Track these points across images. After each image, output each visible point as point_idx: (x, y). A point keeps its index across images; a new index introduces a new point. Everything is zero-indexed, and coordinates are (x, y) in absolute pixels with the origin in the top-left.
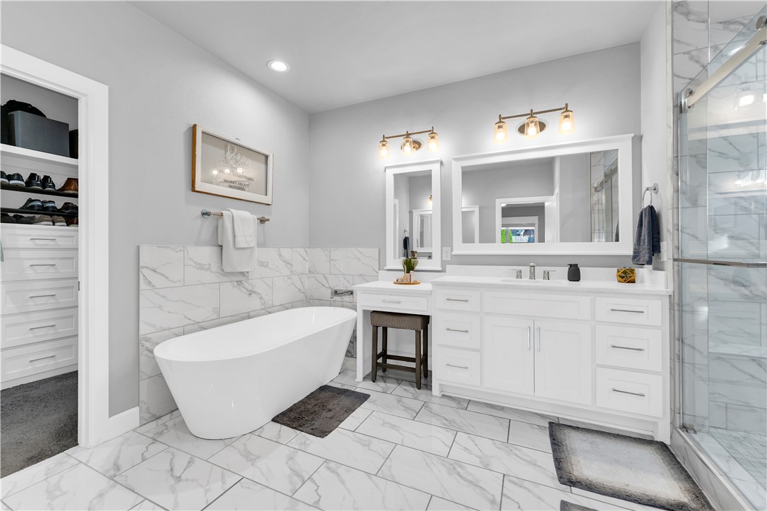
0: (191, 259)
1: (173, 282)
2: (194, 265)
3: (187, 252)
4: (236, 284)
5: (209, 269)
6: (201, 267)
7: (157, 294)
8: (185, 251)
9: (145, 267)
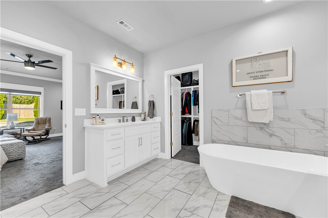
0: (232, 115)
1: (224, 123)
2: (233, 117)
3: (230, 112)
4: (258, 128)
5: (241, 119)
6: (237, 118)
7: (218, 127)
8: (229, 112)
9: (214, 117)
